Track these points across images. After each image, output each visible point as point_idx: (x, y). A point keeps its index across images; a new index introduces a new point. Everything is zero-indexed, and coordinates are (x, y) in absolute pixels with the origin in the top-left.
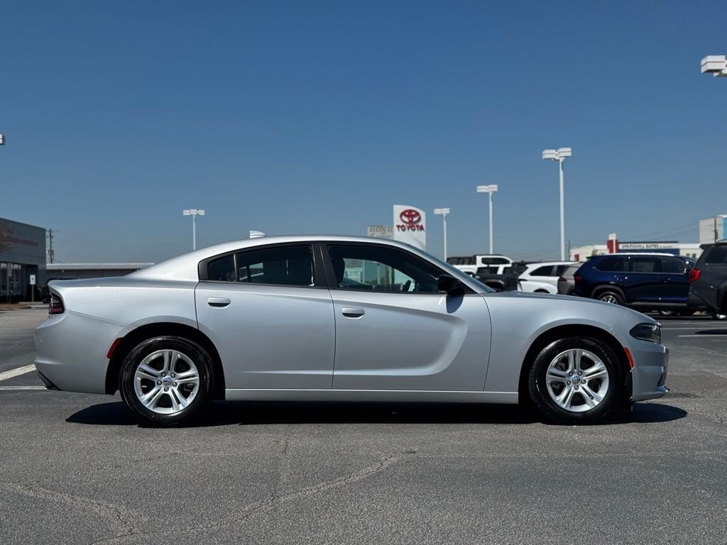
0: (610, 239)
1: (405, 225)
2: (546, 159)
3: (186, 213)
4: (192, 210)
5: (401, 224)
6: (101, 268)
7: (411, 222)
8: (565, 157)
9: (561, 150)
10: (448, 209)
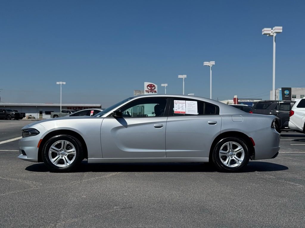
0: (235, 97)
1: (149, 90)
2: (205, 65)
3: (58, 83)
4: (60, 82)
5: (147, 90)
6: (21, 105)
7: (151, 89)
8: (213, 65)
9: (211, 62)
10: (167, 84)
